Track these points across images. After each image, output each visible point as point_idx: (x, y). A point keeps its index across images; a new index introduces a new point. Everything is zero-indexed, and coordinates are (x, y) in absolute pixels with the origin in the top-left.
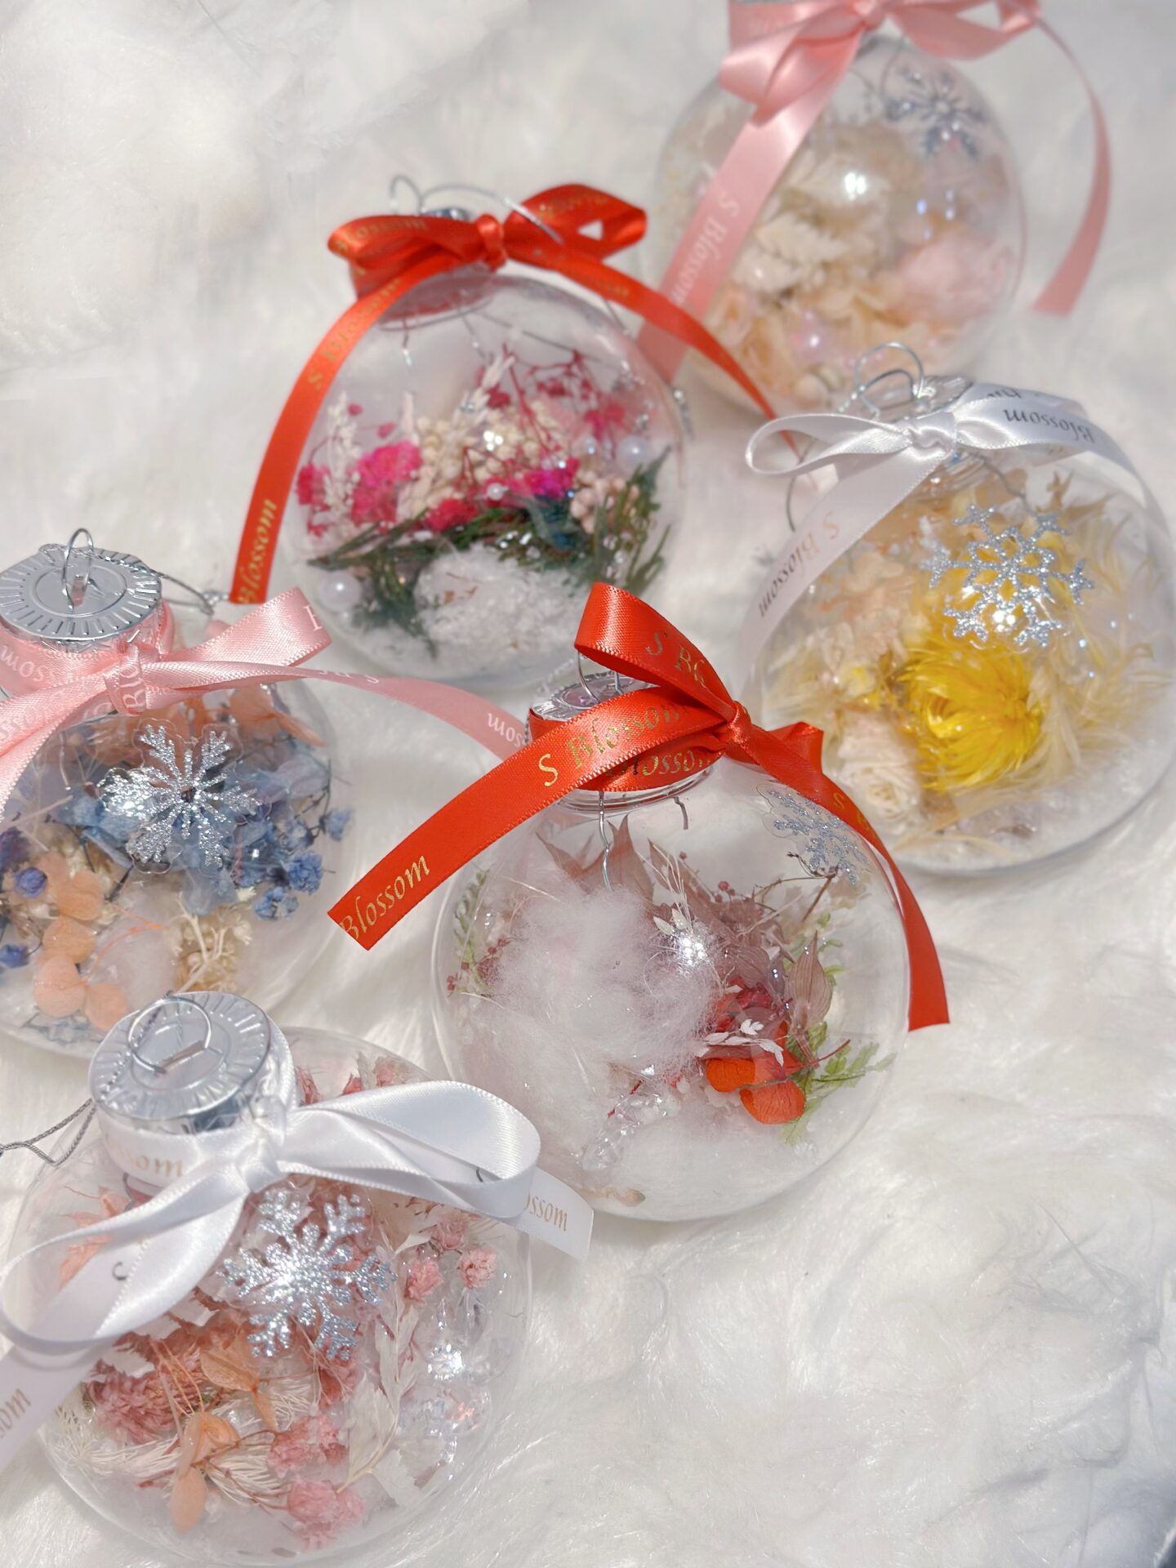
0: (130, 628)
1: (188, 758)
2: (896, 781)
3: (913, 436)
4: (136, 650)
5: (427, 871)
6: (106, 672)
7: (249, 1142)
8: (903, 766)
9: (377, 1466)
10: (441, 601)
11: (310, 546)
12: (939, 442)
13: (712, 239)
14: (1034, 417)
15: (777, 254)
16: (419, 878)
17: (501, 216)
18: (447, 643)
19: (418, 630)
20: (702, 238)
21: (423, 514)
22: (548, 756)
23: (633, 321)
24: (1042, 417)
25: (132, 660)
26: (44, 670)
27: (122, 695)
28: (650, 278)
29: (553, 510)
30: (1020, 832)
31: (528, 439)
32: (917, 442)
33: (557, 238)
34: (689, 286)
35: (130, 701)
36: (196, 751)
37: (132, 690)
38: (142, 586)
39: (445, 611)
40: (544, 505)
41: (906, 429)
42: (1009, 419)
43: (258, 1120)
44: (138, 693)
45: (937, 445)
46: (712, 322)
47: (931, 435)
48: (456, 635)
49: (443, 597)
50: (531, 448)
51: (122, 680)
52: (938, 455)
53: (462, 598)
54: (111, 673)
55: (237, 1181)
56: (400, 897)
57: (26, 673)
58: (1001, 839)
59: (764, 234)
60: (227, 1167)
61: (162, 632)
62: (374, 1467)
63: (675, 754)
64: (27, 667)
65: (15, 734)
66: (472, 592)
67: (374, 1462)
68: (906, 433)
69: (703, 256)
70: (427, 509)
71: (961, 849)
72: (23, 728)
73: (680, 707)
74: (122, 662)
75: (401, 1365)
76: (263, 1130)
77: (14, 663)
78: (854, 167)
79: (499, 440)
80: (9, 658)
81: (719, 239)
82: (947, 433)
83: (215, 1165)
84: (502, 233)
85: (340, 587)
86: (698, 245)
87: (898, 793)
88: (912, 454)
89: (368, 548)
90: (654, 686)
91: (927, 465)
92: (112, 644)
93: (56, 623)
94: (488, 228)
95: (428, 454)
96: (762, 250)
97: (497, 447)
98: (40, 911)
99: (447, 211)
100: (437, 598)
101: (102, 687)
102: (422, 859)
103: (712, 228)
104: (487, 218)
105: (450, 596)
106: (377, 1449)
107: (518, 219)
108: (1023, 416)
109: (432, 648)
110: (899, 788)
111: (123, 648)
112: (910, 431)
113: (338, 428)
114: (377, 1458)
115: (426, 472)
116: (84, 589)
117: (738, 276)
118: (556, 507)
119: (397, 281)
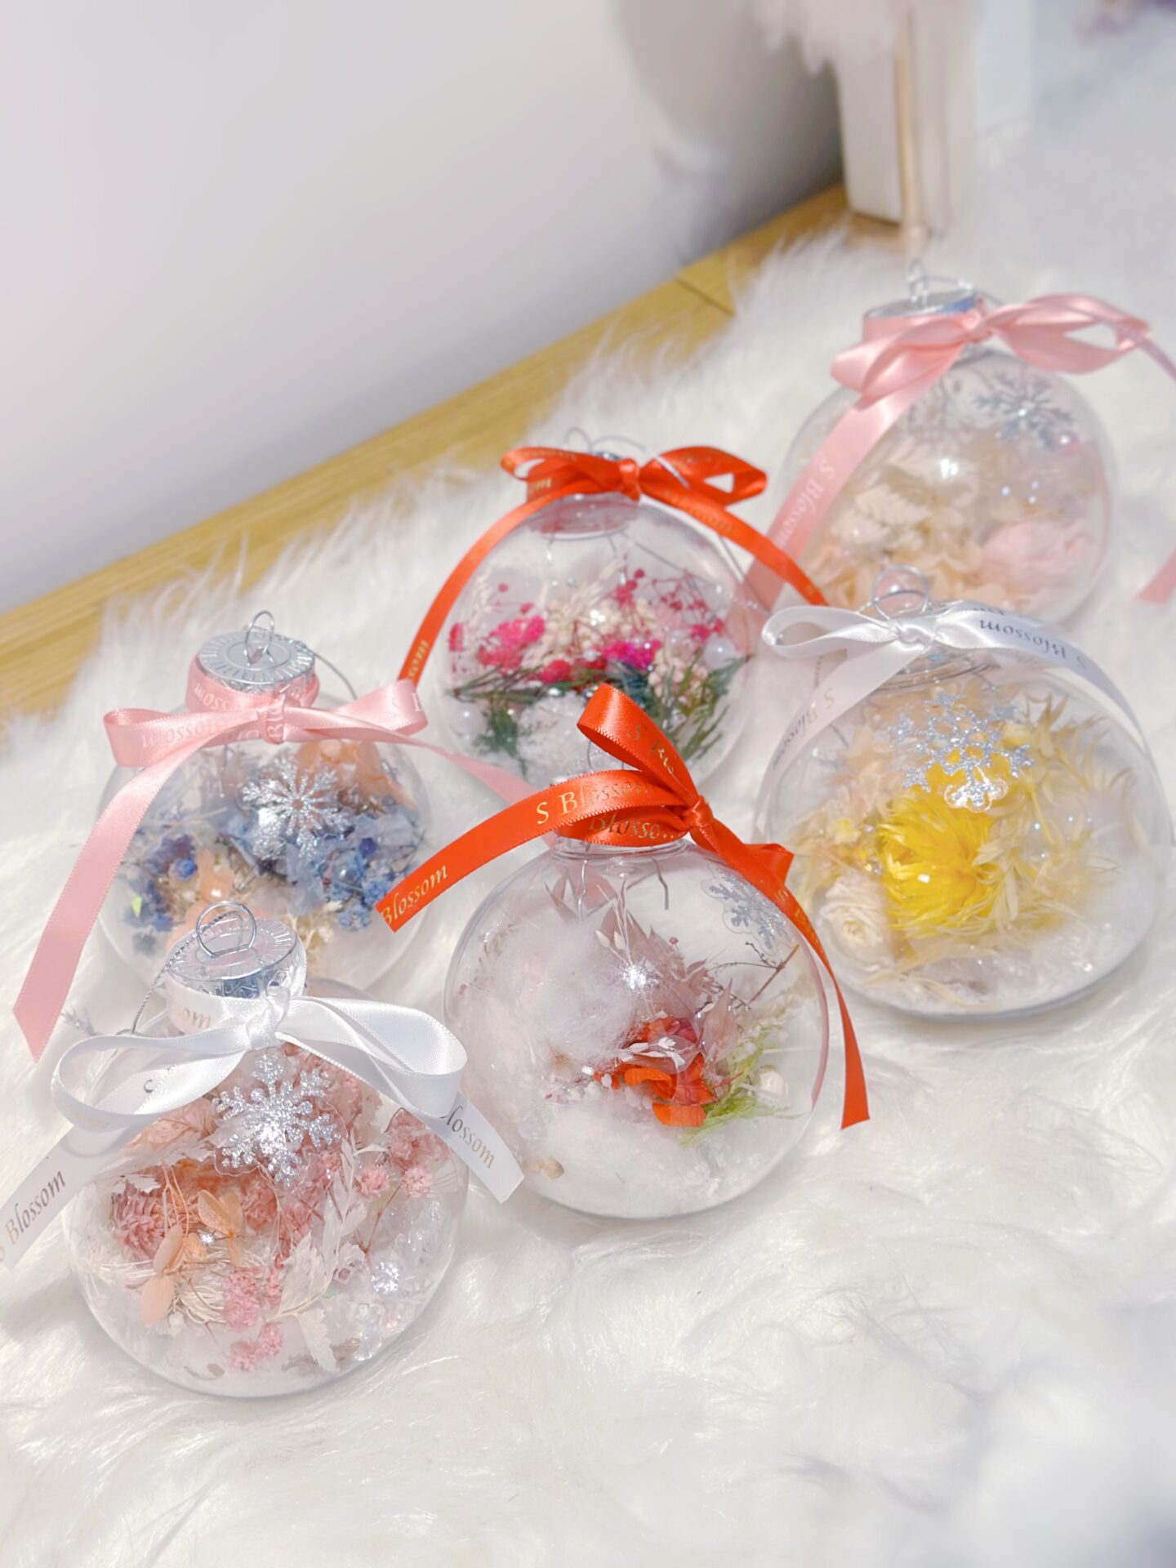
0: (283, 683)
1: (304, 780)
2: (867, 920)
3: (899, 632)
4: (283, 697)
5: (445, 876)
6: (260, 708)
7: (260, 1013)
8: (876, 911)
9: (305, 1314)
10: (533, 729)
11: (450, 682)
12: (922, 639)
13: (811, 497)
14: (1008, 630)
15: (870, 516)
16: (439, 881)
17: (642, 461)
18: (532, 762)
19: (512, 751)
20: (803, 494)
21: (538, 668)
22: (545, 803)
23: (745, 559)
24: (1017, 631)
25: (279, 704)
26: (220, 702)
27: (267, 727)
28: (762, 525)
29: (636, 678)
30: (978, 987)
31: (626, 622)
32: (901, 637)
33: (685, 484)
34: (790, 532)
35: (272, 732)
36: (311, 777)
37: (274, 724)
38: (303, 660)
39: (537, 737)
40: (629, 672)
41: (895, 625)
42: (982, 627)
43: (269, 997)
44: (278, 727)
45: (918, 641)
46: (810, 567)
47: (913, 632)
48: (541, 756)
49: (535, 725)
50: (626, 629)
51: (269, 716)
52: (919, 649)
53: (547, 726)
54: (263, 710)
55: (244, 1038)
56: (423, 893)
57: (207, 702)
58: (957, 989)
59: (862, 500)
60: (240, 1026)
61: (307, 693)
62: (300, 1313)
63: (643, 823)
64: (209, 698)
65: (188, 738)
66: (555, 724)
67: (301, 1309)
68: (894, 629)
69: (803, 509)
70: (541, 666)
71: (917, 989)
72: (194, 734)
73: (651, 786)
74: (271, 703)
75: (342, 1244)
76: (270, 1004)
77: (202, 696)
78: (946, 453)
79: (602, 618)
80: (199, 692)
81: (816, 496)
82: (926, 632)
83: (235, 1022)
84: (637, 473)
85: (467, 714)
86: (800, 500)
87: (867, 931)
88: (898, 646)
89: (490, 688)
90: (635, 769)
91: (909, 655)
92: (268, 691)
93: (234, 671)
94: (628, 468)
95: (551, 626)
96: (858, 512)
97: (599, 624)
98: (189, 895)
99: (601, 454)
100: (530, 727)
101: (254, 718)
102: (444, 868)
103: (812, 487)
104: (629, 461)
105: (539, 724)
106: (306, 1300)
107: (655, 465)
108: (997, 627)
109: (523, 765)
110: (869, 926)
111: (275, 695)
112: (897, 628)
113: (480, 592)
114: (304, 1307)
115: (547, 639)
116: (261, 655)
117: (834, 530)
118: (639, 676)
119: (548, 497)
